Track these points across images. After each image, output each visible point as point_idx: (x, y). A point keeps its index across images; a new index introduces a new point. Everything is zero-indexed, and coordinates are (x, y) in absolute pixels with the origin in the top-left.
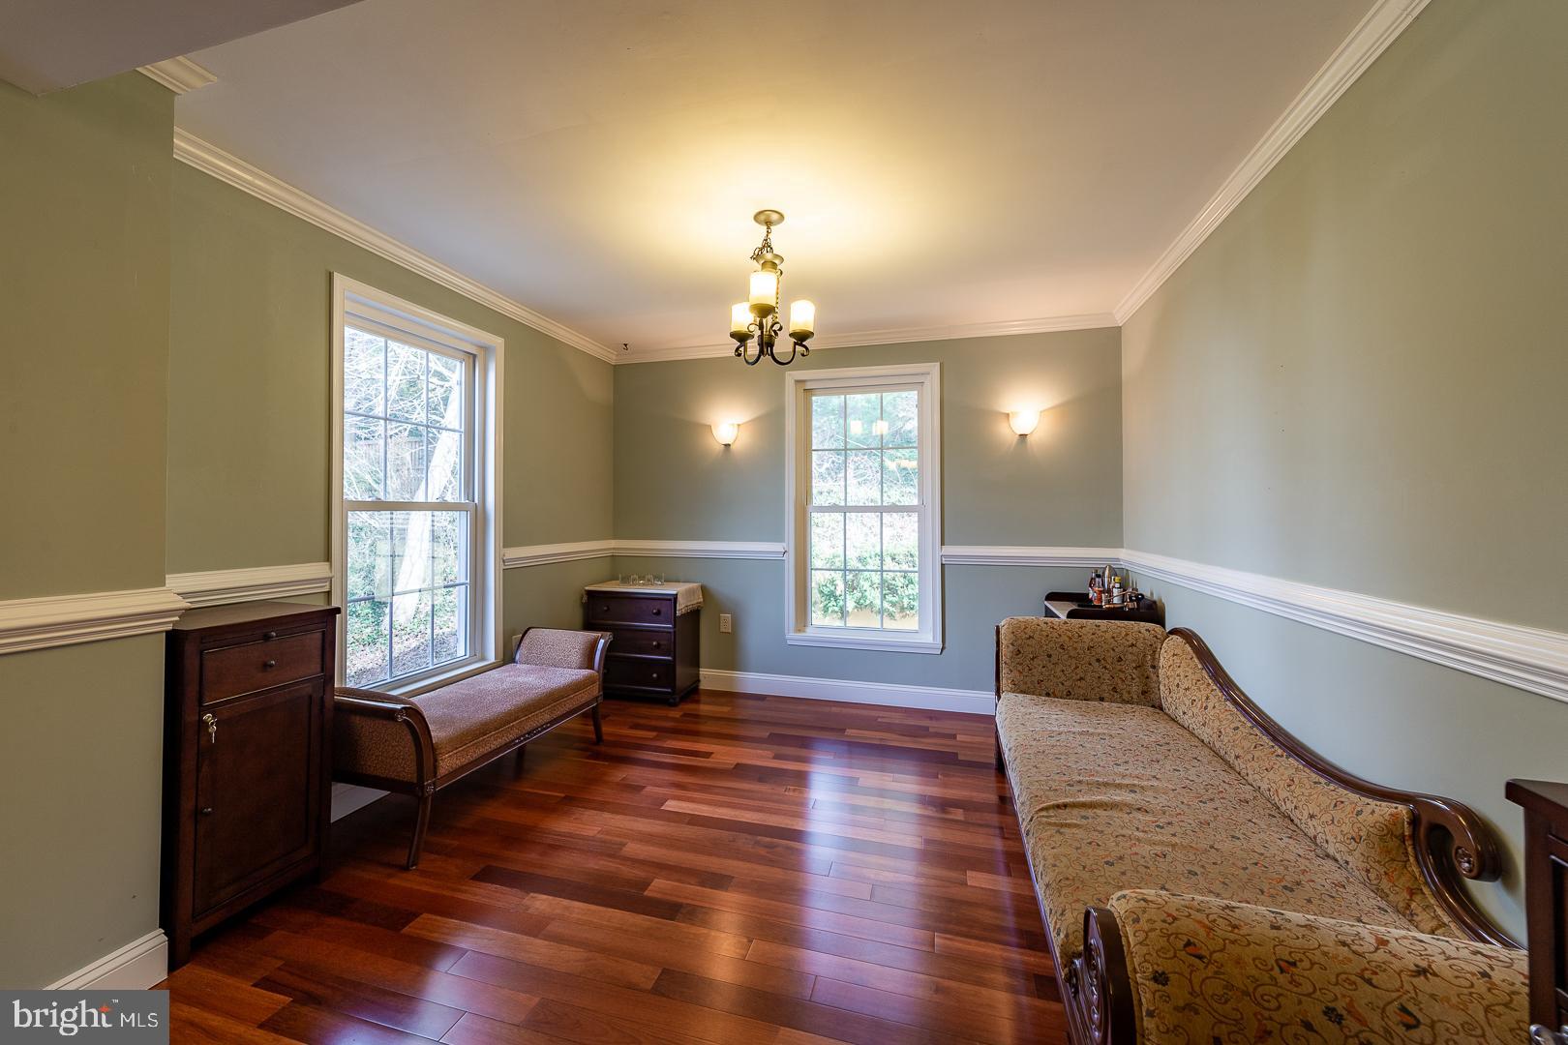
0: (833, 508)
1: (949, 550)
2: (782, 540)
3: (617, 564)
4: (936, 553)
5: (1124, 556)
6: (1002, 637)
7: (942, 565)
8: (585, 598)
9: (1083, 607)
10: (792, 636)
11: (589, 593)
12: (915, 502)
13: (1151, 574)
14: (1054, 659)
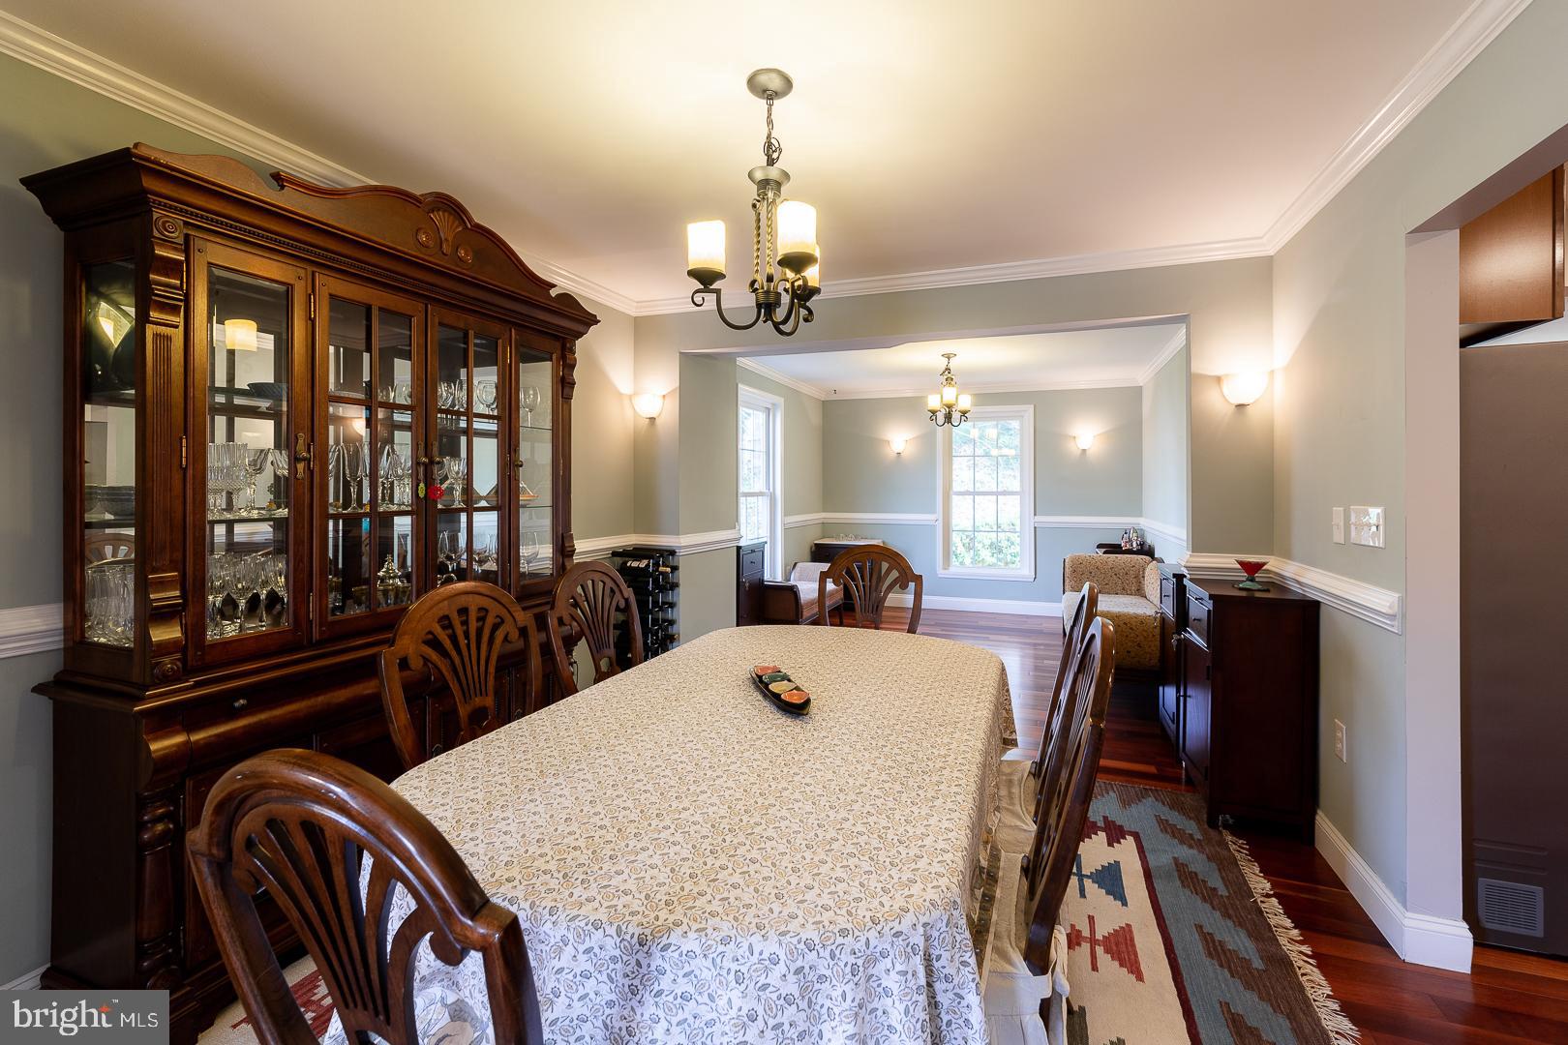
0: (967, 493)
1: (1038, 518)
2: (934, 512)
3: (826, 527)
4: (1031, 521)
5: (1143, 522)
6: (1066, 564)
7: (1035, 528)
8: (814, 548)
9: (1113, 549)
10: (941, 572)
11: (816, 544)
12: (1018, 489)
13: (1153, 532)
14: (1093, 574)
